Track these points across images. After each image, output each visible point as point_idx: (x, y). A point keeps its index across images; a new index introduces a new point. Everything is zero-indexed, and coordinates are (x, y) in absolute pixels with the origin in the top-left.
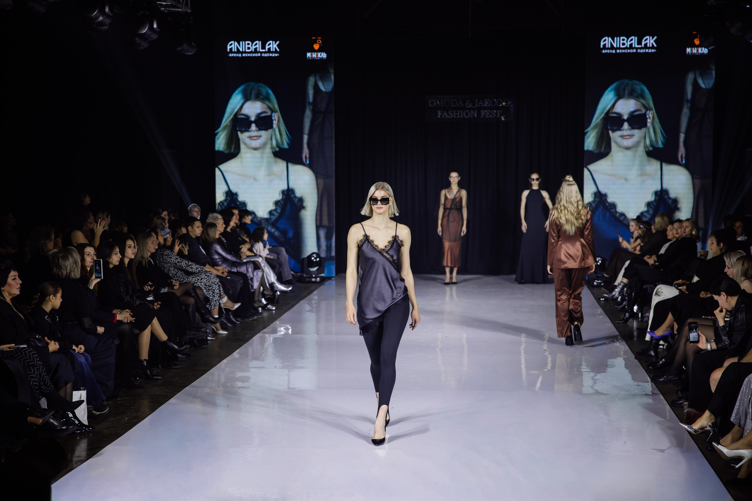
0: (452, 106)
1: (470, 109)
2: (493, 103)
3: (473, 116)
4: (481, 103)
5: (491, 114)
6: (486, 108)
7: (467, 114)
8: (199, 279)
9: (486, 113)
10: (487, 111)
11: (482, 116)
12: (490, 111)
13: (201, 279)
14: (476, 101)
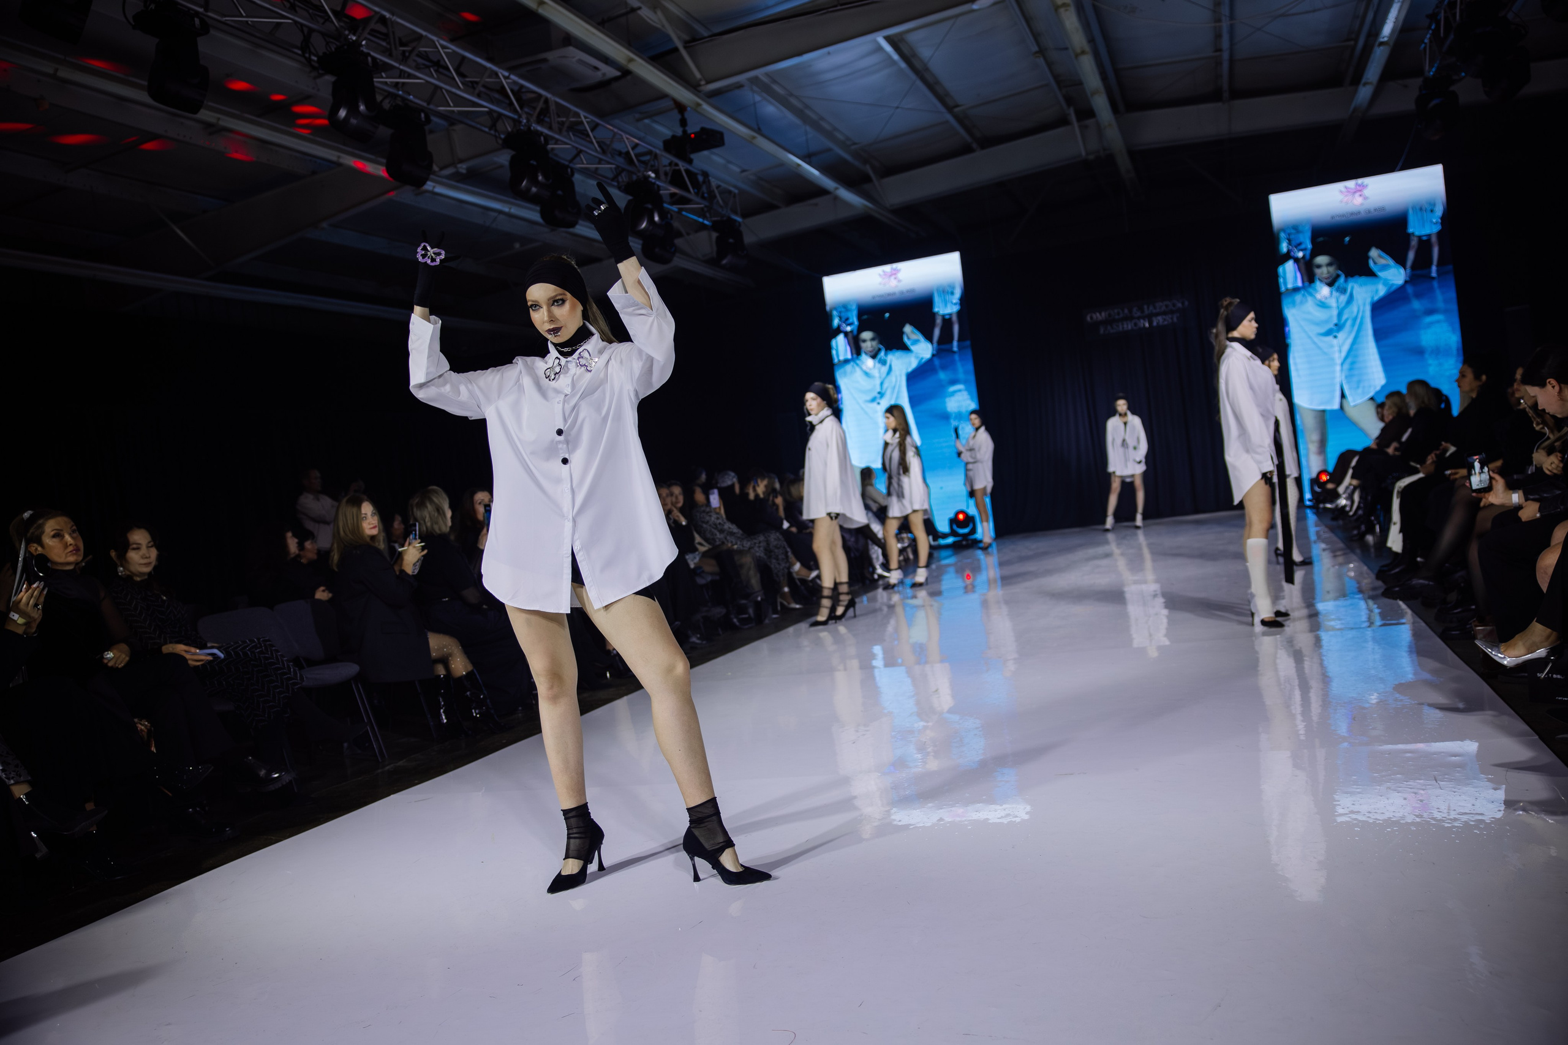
0: (1117, 317)
1: (1139, 318)
2: (1167, 306)
3: (1144, 325)
4: (1151, 308)
5: (1165, 320)
6: (1157, 315)
7: (1135, 324)
8: (755, 543)
9: (1159, 321)
10: (1160, 318)
11: (1155, 324)
12: (1164, 317)
13: (760, 543)
14: (1145, 307)
